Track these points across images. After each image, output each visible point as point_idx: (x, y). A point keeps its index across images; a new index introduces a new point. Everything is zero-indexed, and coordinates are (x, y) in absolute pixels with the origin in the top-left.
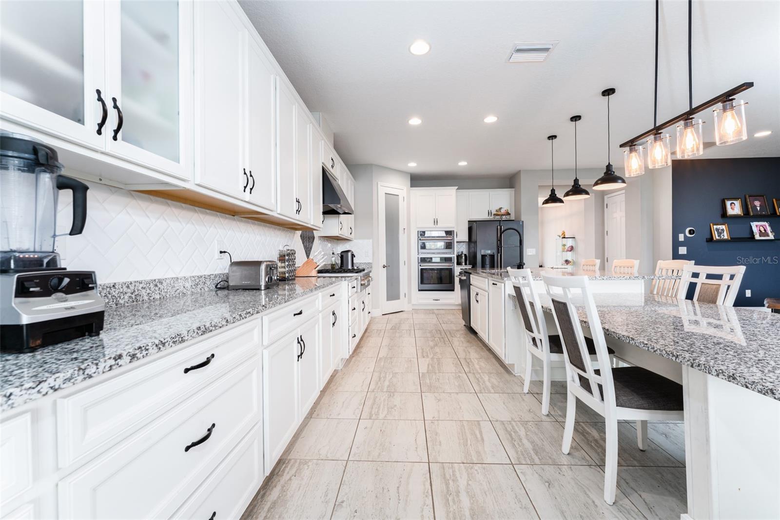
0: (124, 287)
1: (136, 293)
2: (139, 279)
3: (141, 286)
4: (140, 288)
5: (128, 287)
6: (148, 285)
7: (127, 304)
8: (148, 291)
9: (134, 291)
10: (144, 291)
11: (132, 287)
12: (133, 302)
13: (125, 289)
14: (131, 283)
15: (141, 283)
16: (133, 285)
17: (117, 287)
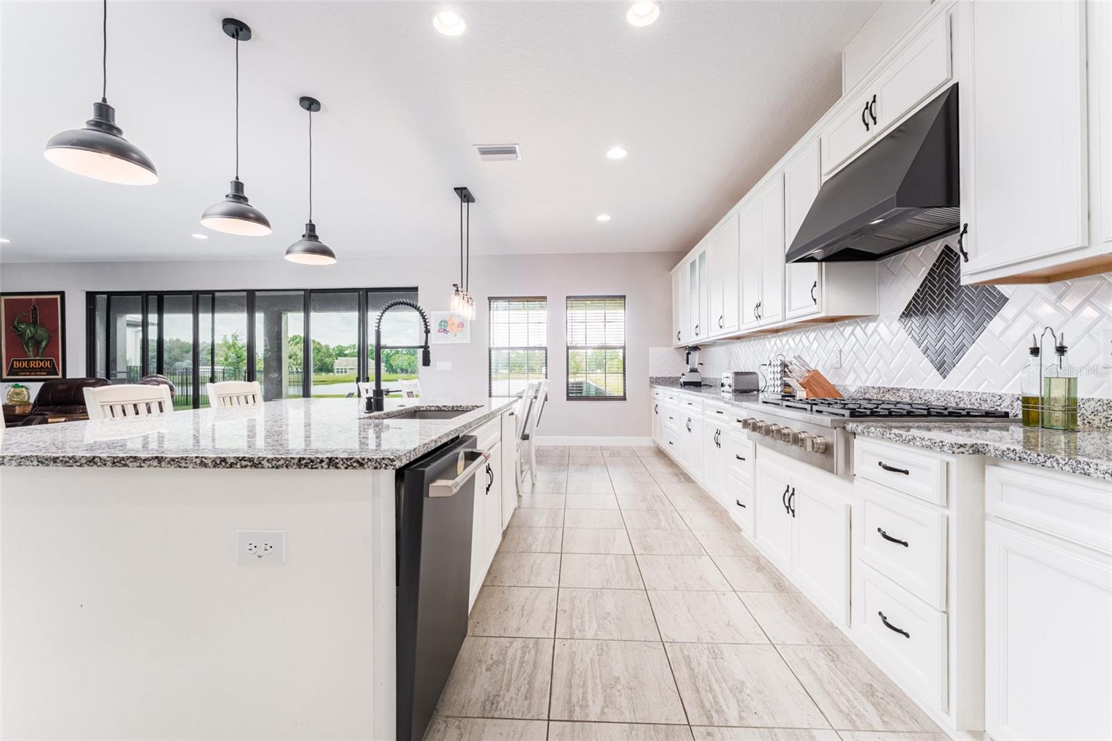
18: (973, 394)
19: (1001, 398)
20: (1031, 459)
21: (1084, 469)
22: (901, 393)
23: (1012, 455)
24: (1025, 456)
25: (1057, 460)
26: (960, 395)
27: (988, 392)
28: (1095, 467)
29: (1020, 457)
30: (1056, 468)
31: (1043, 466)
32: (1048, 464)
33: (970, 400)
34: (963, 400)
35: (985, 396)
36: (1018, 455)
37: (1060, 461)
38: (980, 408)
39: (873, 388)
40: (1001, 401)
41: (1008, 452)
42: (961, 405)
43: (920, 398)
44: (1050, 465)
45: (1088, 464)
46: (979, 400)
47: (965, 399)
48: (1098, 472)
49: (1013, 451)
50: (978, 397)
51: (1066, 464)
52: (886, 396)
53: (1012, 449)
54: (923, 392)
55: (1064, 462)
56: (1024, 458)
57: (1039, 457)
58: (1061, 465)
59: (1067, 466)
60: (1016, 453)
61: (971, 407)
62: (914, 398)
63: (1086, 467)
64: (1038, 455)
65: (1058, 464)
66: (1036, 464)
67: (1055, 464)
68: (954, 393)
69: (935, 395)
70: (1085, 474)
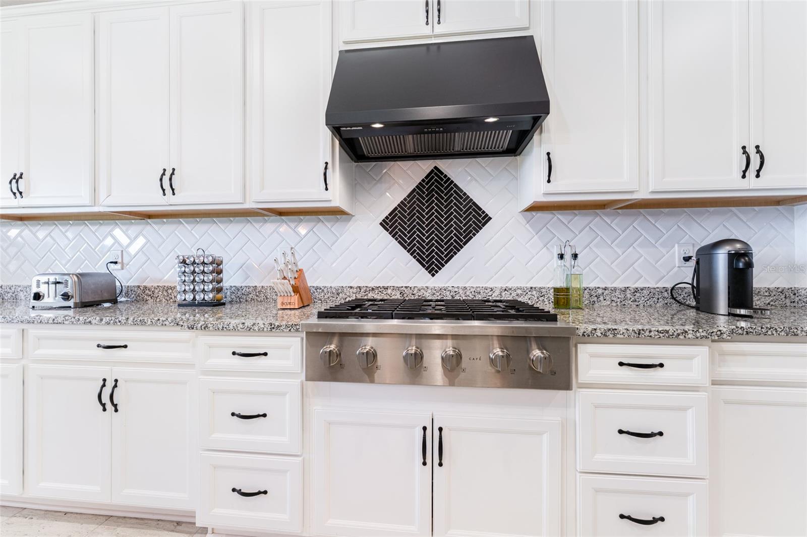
0: (8, 288)
1: (16, 293)
2: (19, 284)
3: (20, 289)
4: (19, 290)
5: (10, 289)
6: (25, 289)
7: (9, 300)
8: (25, 293)
9: (15, 292)
10: (22, 293)
11: (13, 289)
12: (14, 299)
13: (9, 290)
14: (12, 286)
15: (19, 287)
16: (14, 287)
17: (3, 288)
18: (468, 289)
19: (492, 290)
20: (756, 331)
21: (794, 332)
22: (389, 291)
23: (740, 331)
24: (751, 330)
25: (776, 329)
26: (456, 290)
27: (481, 286)
28: (801, 329)
29: (747, 332)
30: (775, 335)
31: (765, 335)
32: (769, 333)
33: (465, 293)
34: (459, 293)
35: (478, 289)
36: (745, 330)
37: (778, 329)
38: (475, 298)
39: (351, 287)
40: (492, 292)
41: (737, 330)
42: (457, 297)
43: (413, 294)
44: (770, 334)
45: (796, 329)
46: (473, 292)
47: (461, 293)
48: (803, 333)
49: (741, 328)
50: (472, 290)
51: (782, 330)
52: (369, 295)
53: (740, 327)
54: (416, 289)
55: (780, 330)
56: (751, 332)
57: (762, 329)
58: (778, 332)
59: (783, 332)
60: (744, 329)
61: (466, 298)
62: (405, 295)
63: (795, 330)
64: (762, 328)
65: (777, 332)
66: (760, 334)
67: (774, 332)
68: (450, 289)
69: (429, 291)
70: (795, 335)
